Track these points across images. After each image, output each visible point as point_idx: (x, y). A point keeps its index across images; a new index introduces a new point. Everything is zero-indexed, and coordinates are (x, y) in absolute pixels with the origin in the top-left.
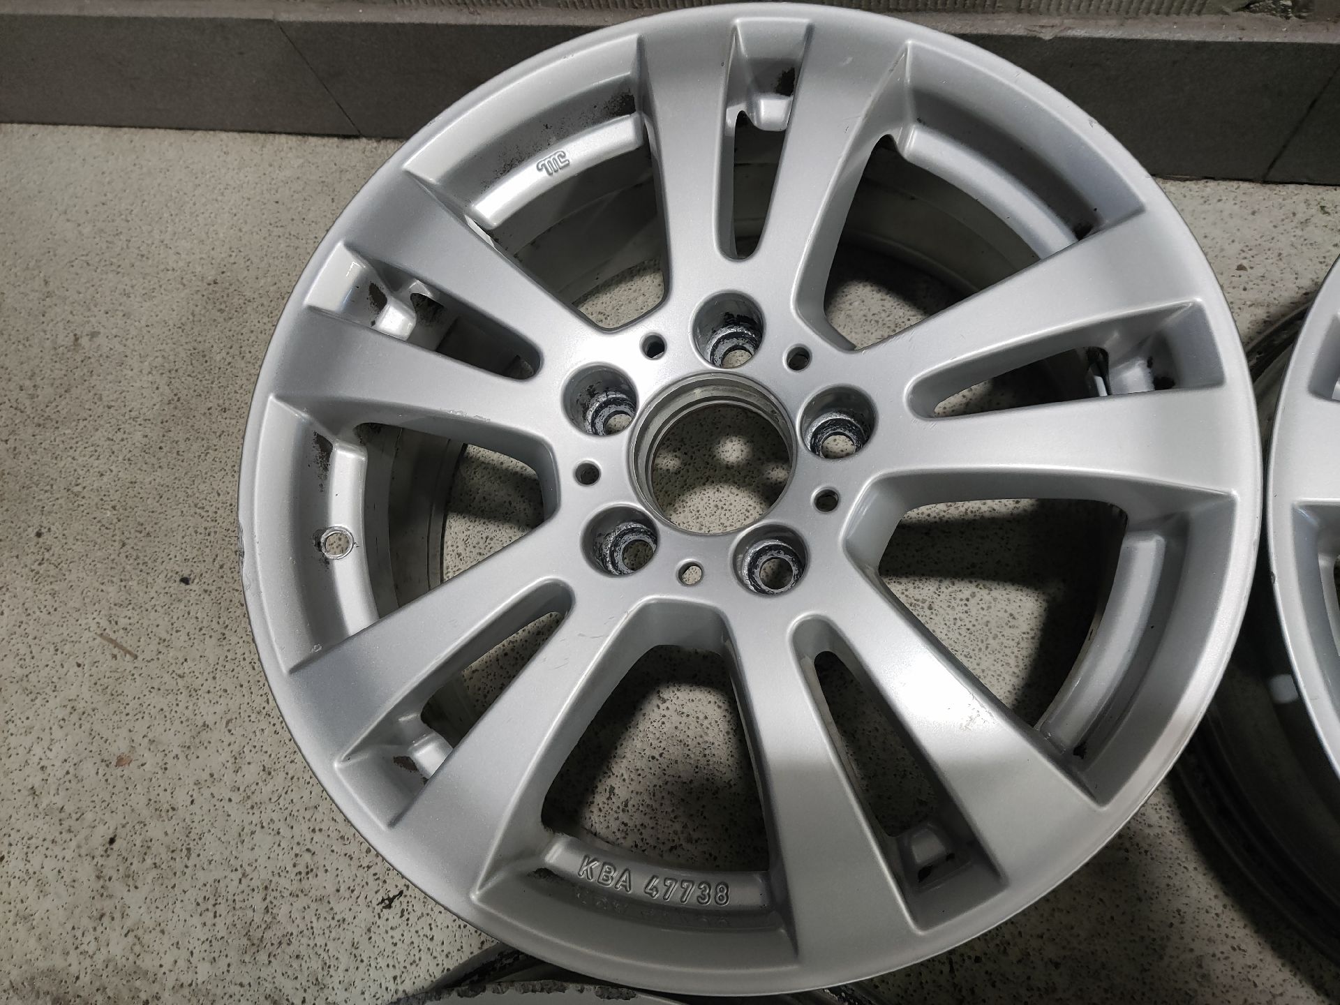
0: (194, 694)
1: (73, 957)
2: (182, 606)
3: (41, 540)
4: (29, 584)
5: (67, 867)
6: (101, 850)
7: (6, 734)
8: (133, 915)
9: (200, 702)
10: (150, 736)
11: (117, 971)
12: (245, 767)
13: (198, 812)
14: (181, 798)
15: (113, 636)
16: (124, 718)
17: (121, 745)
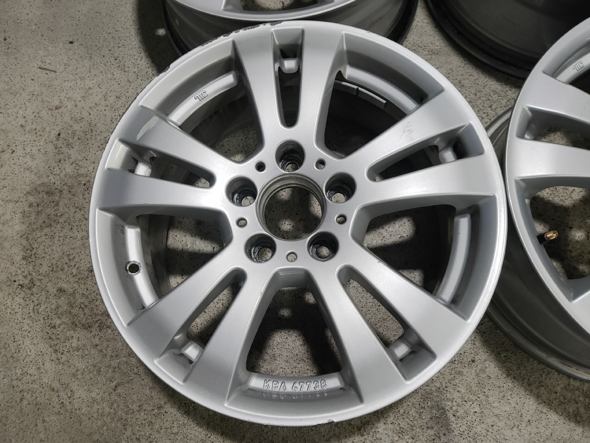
0: (82, 79)
1: (51, 177)
2: (71, 51)
3: (6, 41)
4: (5, 57)
5: (42, 148)
6: (55, 139)
7: (6, 109)
8: (73, 157)
9: (86, 81)
10: (68, 96)
11: (70, 177)
12: (109, 98)
13: (93, 117)
14: (85, 114)
15: (45, 67)
16: (55, 93)
17: (56, 103)
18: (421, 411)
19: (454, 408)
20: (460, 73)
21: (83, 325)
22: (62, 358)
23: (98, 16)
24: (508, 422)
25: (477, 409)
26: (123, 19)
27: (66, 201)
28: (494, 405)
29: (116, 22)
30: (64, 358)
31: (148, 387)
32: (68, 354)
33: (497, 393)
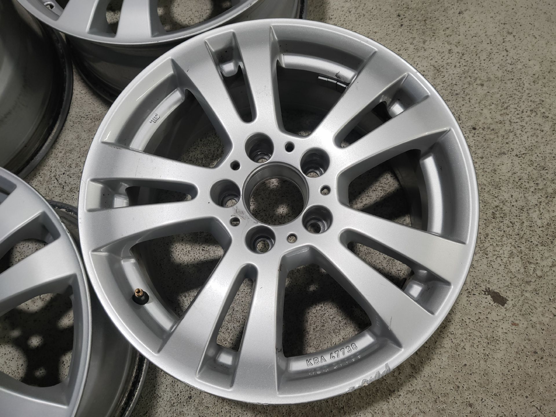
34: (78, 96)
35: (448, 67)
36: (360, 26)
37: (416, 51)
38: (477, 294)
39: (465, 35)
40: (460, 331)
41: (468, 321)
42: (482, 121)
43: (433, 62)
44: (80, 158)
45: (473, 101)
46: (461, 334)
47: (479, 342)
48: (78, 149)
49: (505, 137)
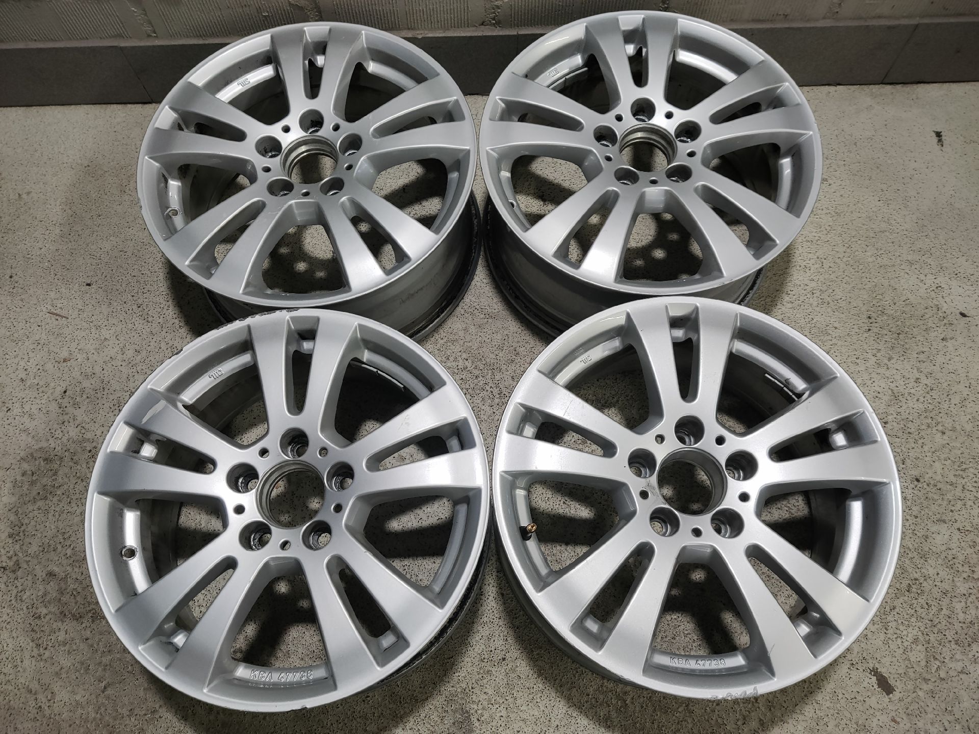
0: (98, 328)
1: (51, 441)
2: (88, 295)
3: (12, 279)
4: (8, 298)
5: (44, 406)
6: (60, 396)
7: (4, 360)
8: (79, 419)
9: (102, 330)
10: (79, 348)
11: (74, 442)
12: (127, 352)
13: (106, 373)
14: (98, 369)
15: (55, 312)
16: (65, 343)
17: (65, 354)
18: (444, 715)
19: (479, 712)
20: (516, 340)
21: (73, 615)
22: (44, 654)
23: (123, 255)
24: (535, 727)
25: (504, 713)
26: (151, 260)
27: (67, 470)
28: (522, 708)
29: (143, 264)
30: (47, 654)
31: (142, 688)
32: (52, 649)
33: (526, 695)
34: (478, 284)
35: (909, 398)
36: (820, 314)
37: (877, 366)
38: (861, 670)
39: (942, 367)
40: (828, 704)
41: (841, 696)
42: (930, 475)
43: (893, 386)
44: (460, 353)
45: (926, 448)
46: (828, 708)
47: (846, 724)
48: (462, 342)
49: (952, 503)
